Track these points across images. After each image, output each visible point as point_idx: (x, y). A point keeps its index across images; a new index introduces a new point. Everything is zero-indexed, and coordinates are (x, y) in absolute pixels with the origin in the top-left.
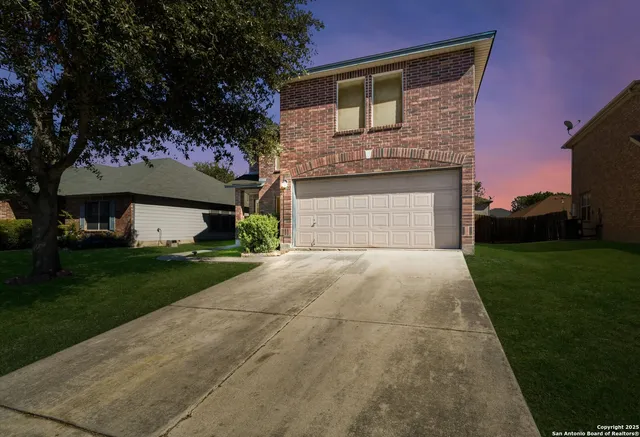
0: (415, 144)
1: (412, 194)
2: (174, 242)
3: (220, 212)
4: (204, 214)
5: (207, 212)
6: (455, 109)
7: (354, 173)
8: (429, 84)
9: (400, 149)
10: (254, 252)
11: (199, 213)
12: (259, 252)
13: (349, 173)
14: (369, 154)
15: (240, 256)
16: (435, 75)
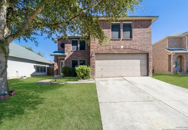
0: (136, 45)
1: (134, 60)
2: (25, 76)
3: (40, 65)
4: (34, 65)
5: (35, 65)
6: (147, 36)
7: (117, 53)
8: (140, 28)
9: (132, 46)
10: (84, 79)
11: (32, 65)
12: (86, 79)
13: (116, 52)
14: (122, 47)
15: (78, 81)
16: (141, 25)
